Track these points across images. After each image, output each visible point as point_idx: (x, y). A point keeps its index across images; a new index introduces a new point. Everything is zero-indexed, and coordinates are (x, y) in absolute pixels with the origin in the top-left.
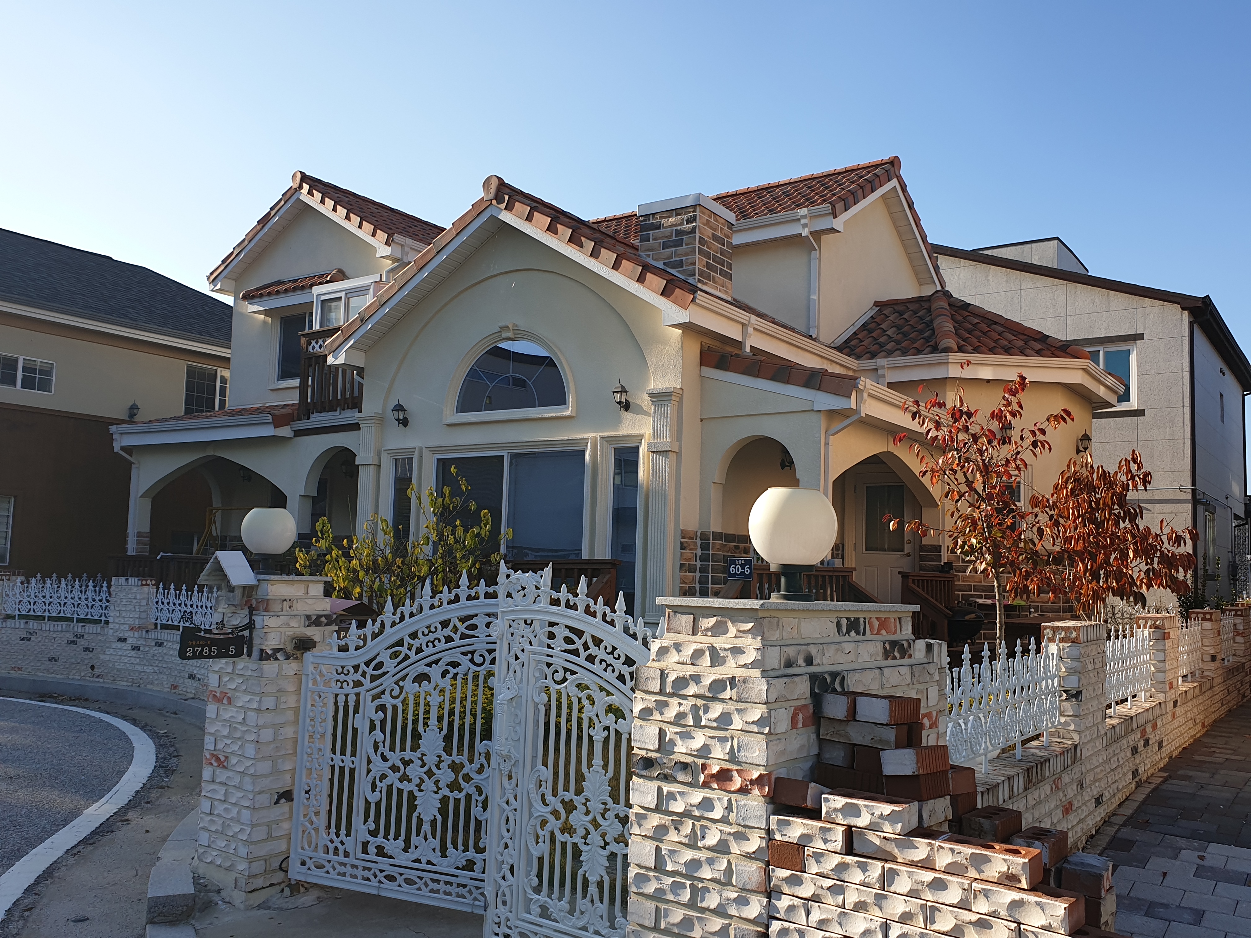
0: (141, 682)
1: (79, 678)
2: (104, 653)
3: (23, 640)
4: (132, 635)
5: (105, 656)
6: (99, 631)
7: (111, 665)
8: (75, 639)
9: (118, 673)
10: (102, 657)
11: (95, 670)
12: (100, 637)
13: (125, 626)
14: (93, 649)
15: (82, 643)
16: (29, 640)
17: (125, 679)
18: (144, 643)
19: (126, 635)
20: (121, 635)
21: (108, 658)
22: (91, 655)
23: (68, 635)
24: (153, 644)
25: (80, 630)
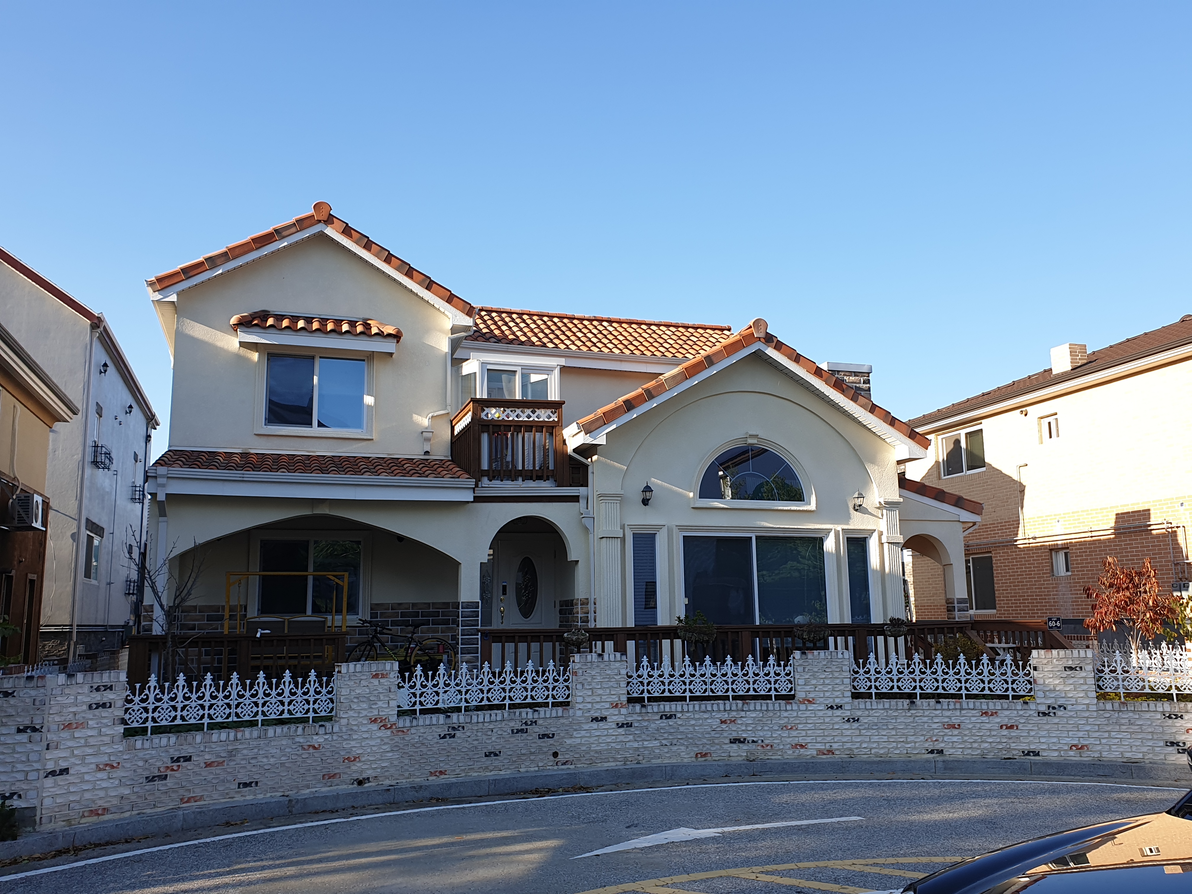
0: (641, 758)
1: (537, 769)
2: (571, 737)
3: (444, 737)
4: (617, 713)
5: (573, 740)
6: (560, 714)
7: (584, 748)
8: (524, 727)
9: (596, 755)
10: (569, 741)
11: (559, 757)
12: (562, 721)
13: (603, 704)
14: (553, 735)
15: (537, 730)
16: (454, 736)
17: (611, 760)
18: (640, 719)
19: (606, 713)
20: (596, 715)
21: (578, 741)
22: (551, 741)
23: (512, 724)
24: (658, 717)
25: (530, 716)
